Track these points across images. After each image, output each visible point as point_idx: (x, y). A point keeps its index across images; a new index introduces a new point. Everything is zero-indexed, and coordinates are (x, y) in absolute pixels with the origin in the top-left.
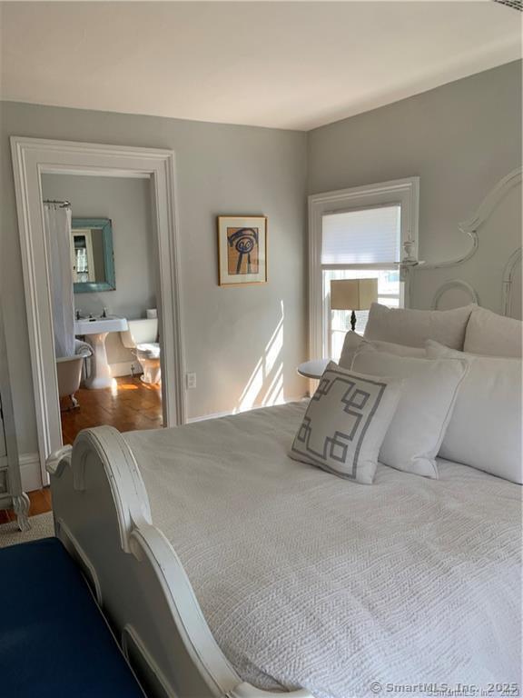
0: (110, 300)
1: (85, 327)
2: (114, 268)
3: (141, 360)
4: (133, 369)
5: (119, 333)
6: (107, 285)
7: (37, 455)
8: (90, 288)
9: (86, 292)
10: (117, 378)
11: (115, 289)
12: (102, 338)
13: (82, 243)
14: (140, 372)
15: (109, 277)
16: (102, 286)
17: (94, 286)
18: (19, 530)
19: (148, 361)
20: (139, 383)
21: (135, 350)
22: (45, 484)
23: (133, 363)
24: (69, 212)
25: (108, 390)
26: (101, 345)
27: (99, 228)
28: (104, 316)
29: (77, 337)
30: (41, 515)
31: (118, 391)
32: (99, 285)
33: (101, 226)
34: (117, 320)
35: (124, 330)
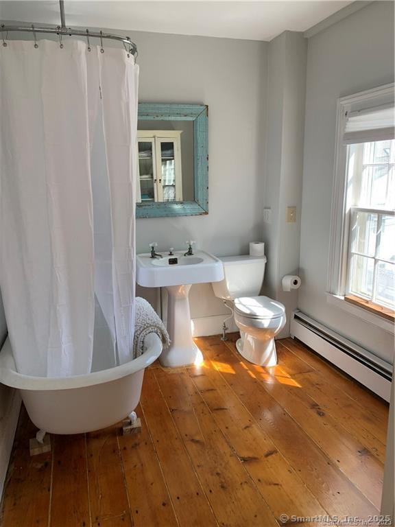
0: (199, 229)
1: (159, 273)
2: (207, 181)
3: (241, 324)
4: (225, 326)
5: (211, 283)
6: (196, 206)
9: (167, 216)
11: (206, 213)
12: (184, 291)
13: (169, 152)
15: (200, 195)
16: (189, 208)
17: (179, 207)
19: (252, 328)
21: (230, 302)
25: (189, 369)
26: (183, 299)
27: (189, 118)
28: (190, 253)
31: (204, 368)
32: (187, 206)
33: (192, 115)
34: (208, 264)
35: (219, 279)
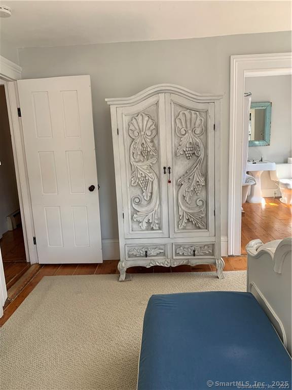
0: (265, 151)
1: (251, 167)
2: (270, 132)
3: (281, 188)
4: (275, 194)
5: (269, 171)
6: (265, 142)
7: (226, 238)
8: (255, 144)
9: (253, 146)
10: (265, 198)
11: (269, 145)
12: (259, 174)
14: (280, 196)
15: (266, 138)
16: (261, 143)
17: (257, 143)
18: (218, 277)
19: (286, 190)
20: (279, 203)
21: (278, 183)
22: (229, 254)
23: (276, 190)
24: (250, 99)
25: (260, 204)
26: (258, 178)
27: (263, 108)
28: (262, 160)
29: (248, 173)
30: (228, 272)
31: (266, 205)
32: (260, 142)
33: (265, 106)
34: (269, 164)
35: (273, 170)
